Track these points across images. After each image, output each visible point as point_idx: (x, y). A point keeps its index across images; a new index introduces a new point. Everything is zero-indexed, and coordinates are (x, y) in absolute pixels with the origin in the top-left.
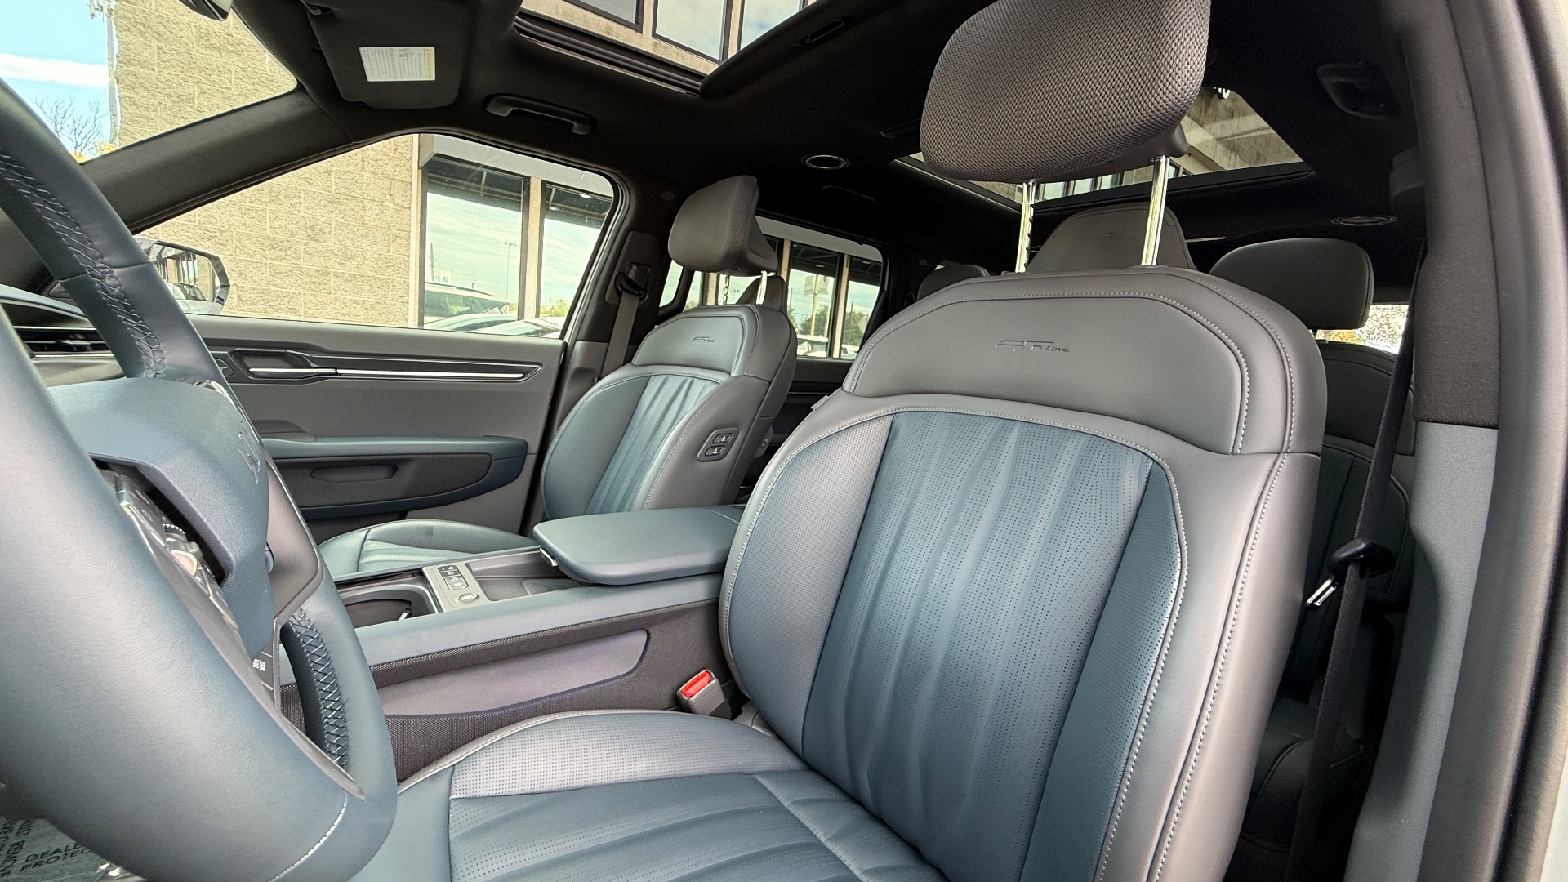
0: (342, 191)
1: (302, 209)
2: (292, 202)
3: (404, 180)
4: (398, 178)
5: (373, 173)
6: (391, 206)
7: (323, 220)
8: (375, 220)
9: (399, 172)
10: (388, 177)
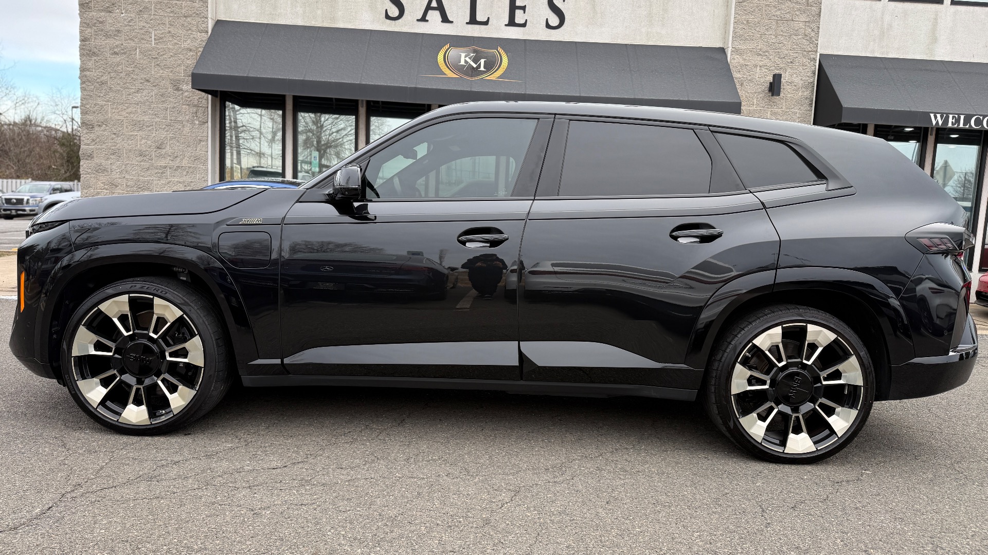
0: (173, 118)
1: (154, 132)
2: (149, 129)
3: (204, 106)
4: (201, 105)
5: (188, 105)
6: (197, 122)
7: (164, 136)
8: (188, 133)
9: (201, 102)
10: (195, 106)
